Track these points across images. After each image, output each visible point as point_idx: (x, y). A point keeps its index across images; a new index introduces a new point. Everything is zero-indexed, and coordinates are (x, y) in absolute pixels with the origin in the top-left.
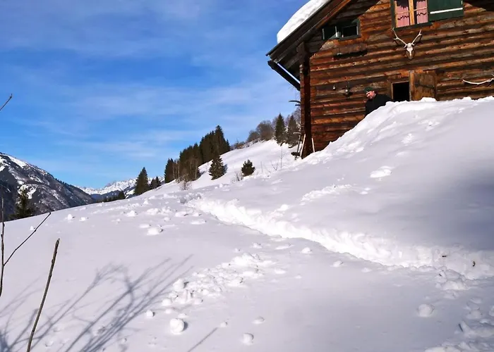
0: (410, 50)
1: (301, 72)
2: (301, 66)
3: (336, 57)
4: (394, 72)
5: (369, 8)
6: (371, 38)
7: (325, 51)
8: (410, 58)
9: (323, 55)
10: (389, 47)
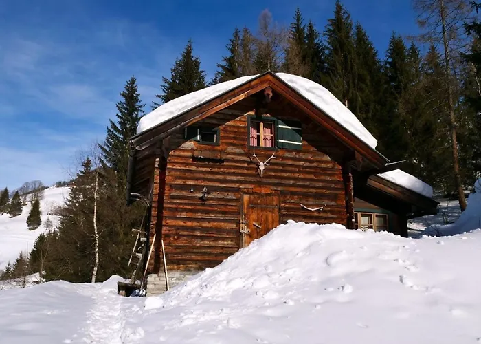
0: (262, 168)
1: (156, 166)
2: (158, 159)
3: (195, 159)
4: (247, 186)
5: (229, 120)
6: (230, 149)
7: (184, 151)
8: (261, 176)
9: (182, 154)
10: (244, 162)
